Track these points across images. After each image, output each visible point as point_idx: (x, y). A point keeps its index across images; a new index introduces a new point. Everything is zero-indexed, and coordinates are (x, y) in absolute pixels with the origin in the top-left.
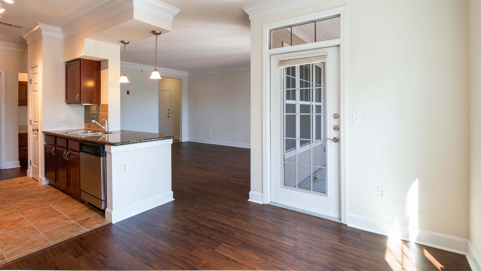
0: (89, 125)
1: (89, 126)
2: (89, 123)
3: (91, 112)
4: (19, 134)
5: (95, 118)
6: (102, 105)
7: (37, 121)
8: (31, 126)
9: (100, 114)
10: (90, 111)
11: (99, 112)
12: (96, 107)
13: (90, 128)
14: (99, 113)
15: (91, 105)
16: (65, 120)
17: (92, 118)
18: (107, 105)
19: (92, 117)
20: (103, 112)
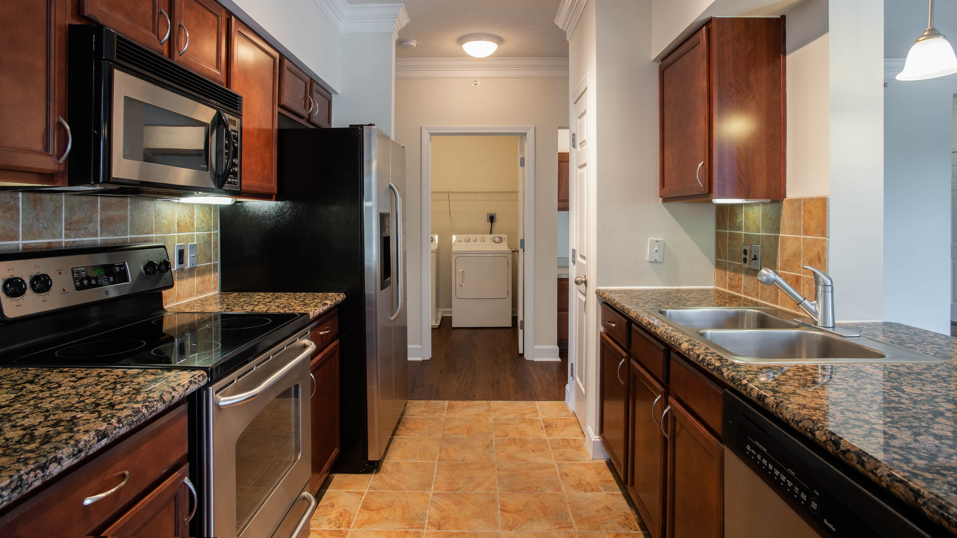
0: (731, 279)
1: (733, 282)
2: (734, 271)
3: (740, 229)
4: (558, 279)
5: (759, 257)
6: (792, 201)
7: (585, 256)
8: (575, 266)
9: (783, 243)
10: (735, 226)
11: (778, 230)
12: (764, 211)
13: (738, 292)
14: (776, 238)
15: (741, 205)
16: (656, 258)
17: (743, 256)
18: (823, 202)
19: (745, 252)
20: (796, 231)
